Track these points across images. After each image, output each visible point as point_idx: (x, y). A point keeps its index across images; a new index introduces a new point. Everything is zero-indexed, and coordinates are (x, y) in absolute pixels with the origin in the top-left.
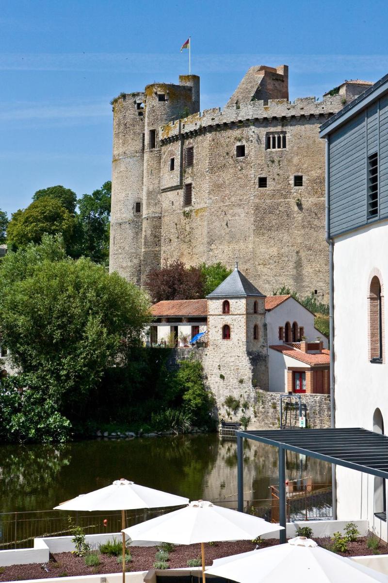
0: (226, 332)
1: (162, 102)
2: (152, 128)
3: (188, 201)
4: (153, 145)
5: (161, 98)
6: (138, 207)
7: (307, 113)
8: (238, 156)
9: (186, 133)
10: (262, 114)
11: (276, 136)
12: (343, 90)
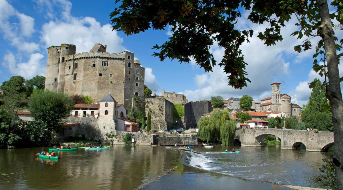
0: (106, 112)
1: (67, 49)
2: (63, 56)
3: (75, 78)
4: (63, 61)
6: (56, 80)
7: (114, 57)
8: (93, 66)
9: (76, 59)
10: (101, 55)
11: (105, 62)
12: (125, 53)
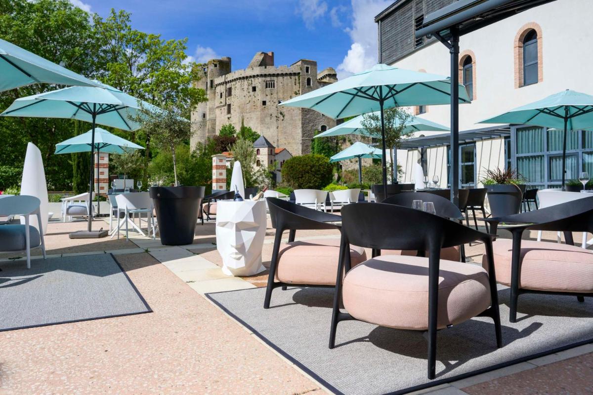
0: (258, 163)
1: (216, 68)
2: (211, 79)
3: (229, 112)
4: (212, 87)
5: (216, 66)
6: (204, 116)
7: (284, 73)
8: (253, 91)
9: (228, 81)
10: (264, 72)
11: (270, 82)
12: (300, 63)
